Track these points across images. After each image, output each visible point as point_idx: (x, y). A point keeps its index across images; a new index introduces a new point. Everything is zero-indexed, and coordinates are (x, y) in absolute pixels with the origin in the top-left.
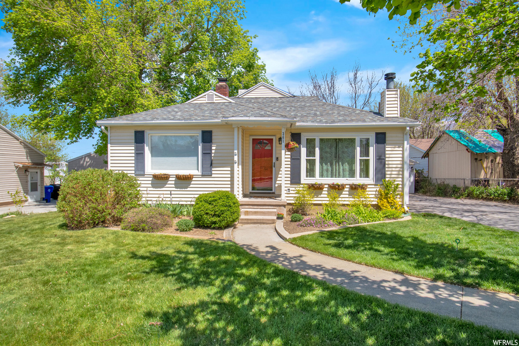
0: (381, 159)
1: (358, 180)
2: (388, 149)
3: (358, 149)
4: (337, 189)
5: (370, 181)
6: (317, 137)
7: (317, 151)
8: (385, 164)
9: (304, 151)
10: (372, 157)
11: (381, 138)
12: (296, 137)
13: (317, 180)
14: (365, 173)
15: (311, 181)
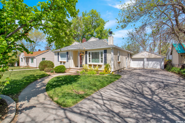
0: (105, 58)
1: (100, 63)
2: (107, 54)
3: (100, 55)
4: (95, 66)
5: (103, 64)
6: (91, 52)
7: (91, 55)
8: (106, 59)
9: (88, 56)
10: (103, 57)
11: (105, 51)
12: (86, 52)
13: (91, 63)
14: (102, 61)
15: (90, 63)
